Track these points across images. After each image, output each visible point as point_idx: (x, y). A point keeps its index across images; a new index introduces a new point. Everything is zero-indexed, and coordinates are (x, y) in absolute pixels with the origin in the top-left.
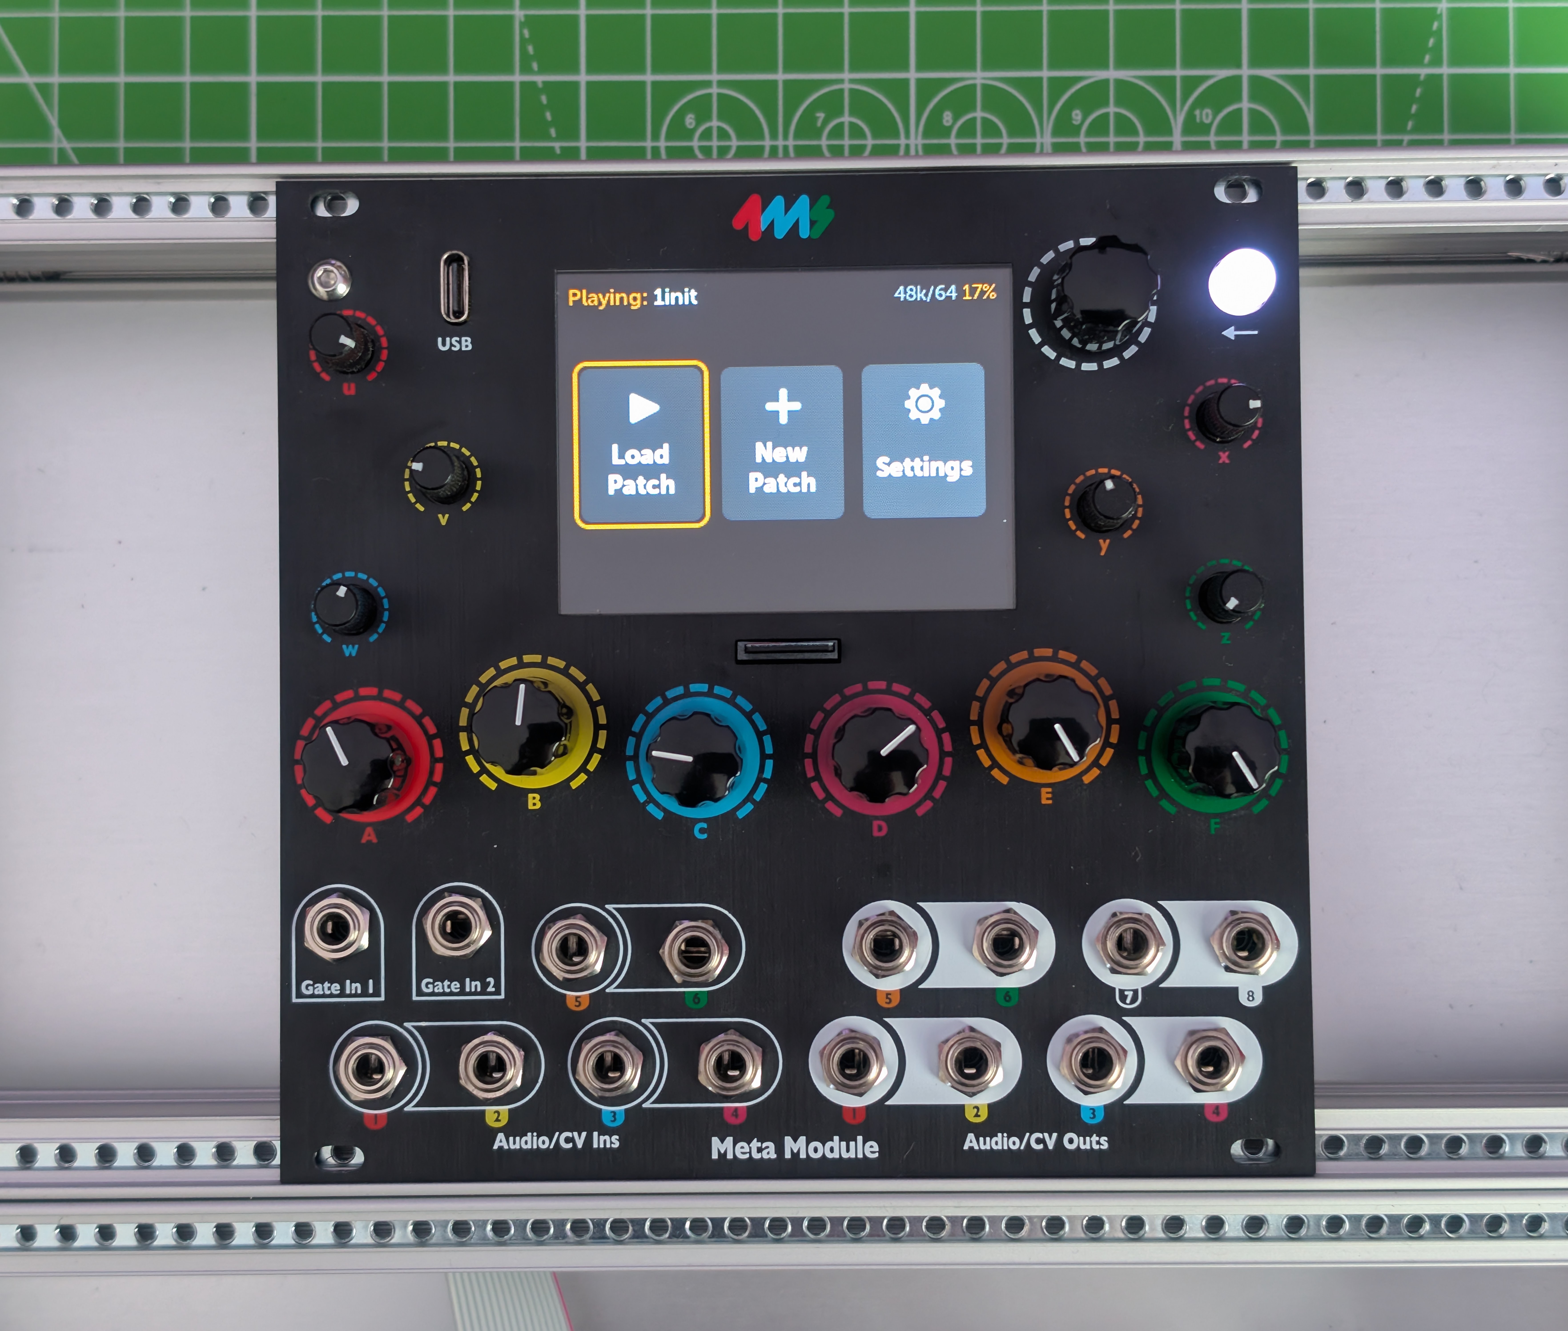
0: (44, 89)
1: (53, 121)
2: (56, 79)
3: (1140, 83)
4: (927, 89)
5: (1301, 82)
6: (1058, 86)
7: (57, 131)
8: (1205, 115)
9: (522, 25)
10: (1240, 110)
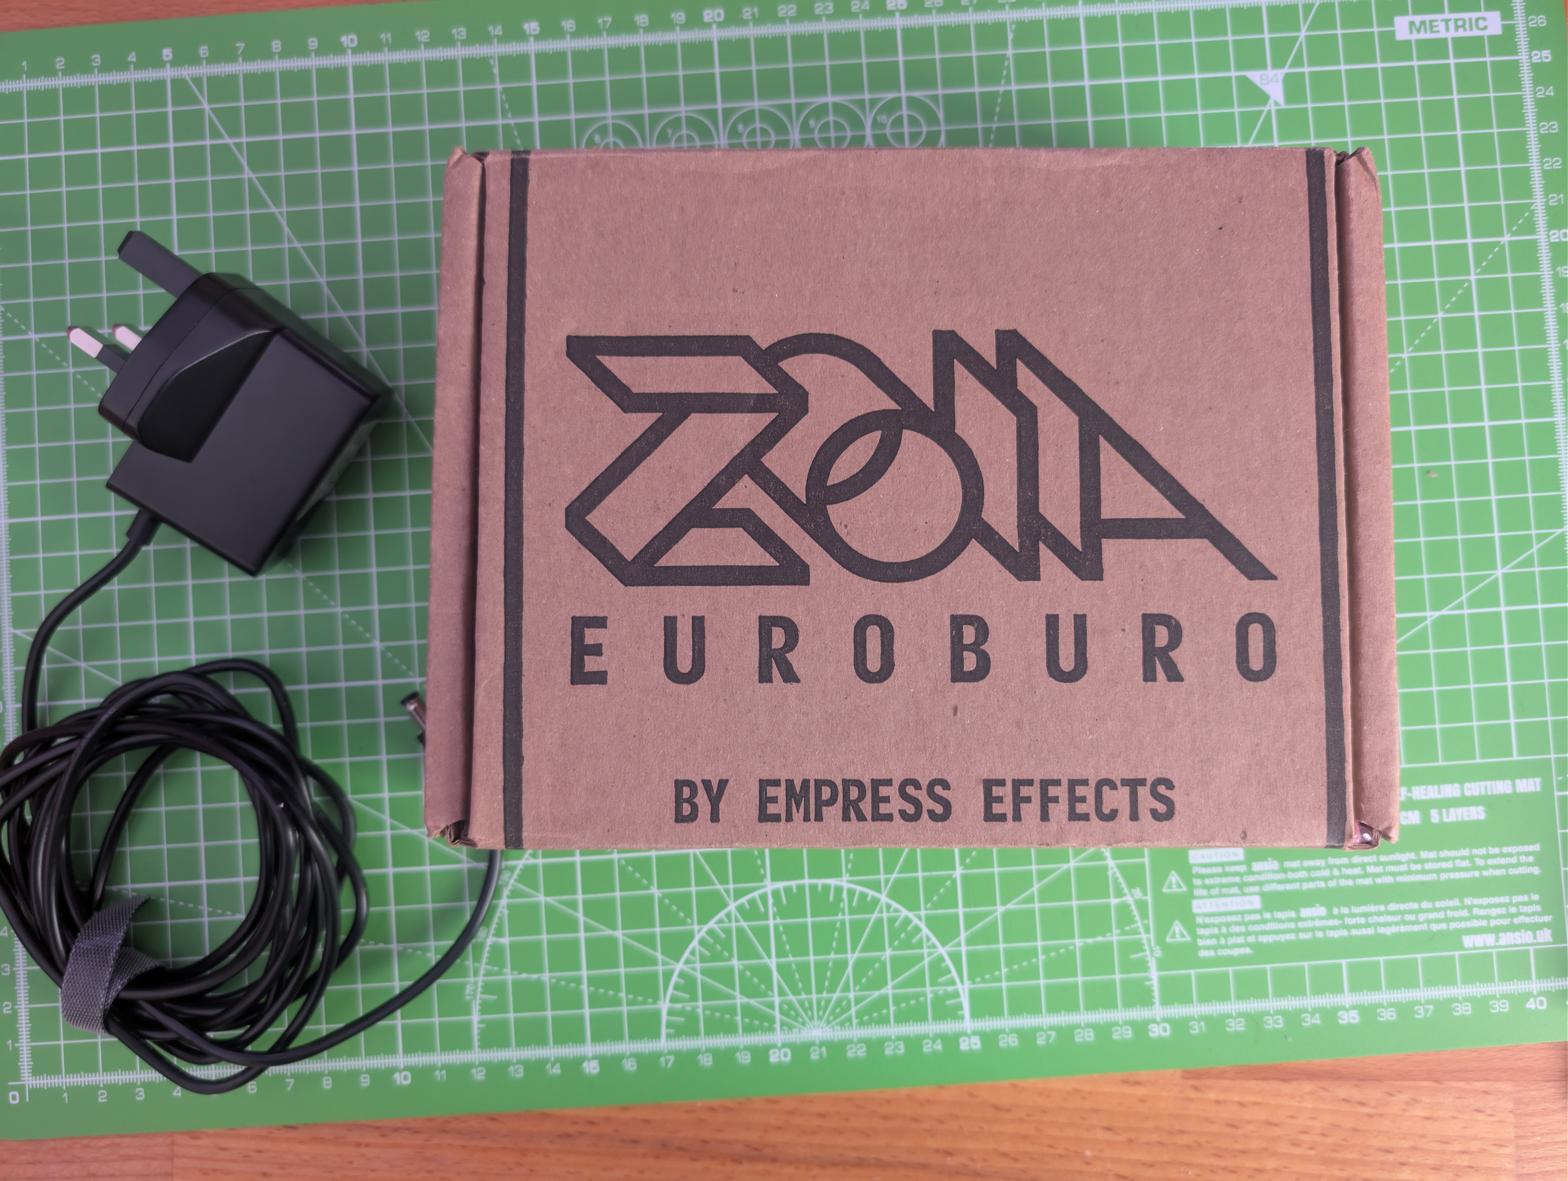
0: (238, 146)
1: (244, 163)
2: (244, 140)
3: (847, 104)
4: (727, 113)
5: (935, 98)
6: (800, 107)
7: (246, 168)
8: (883, 118)
9: (501, 93)
10: (901, 116)
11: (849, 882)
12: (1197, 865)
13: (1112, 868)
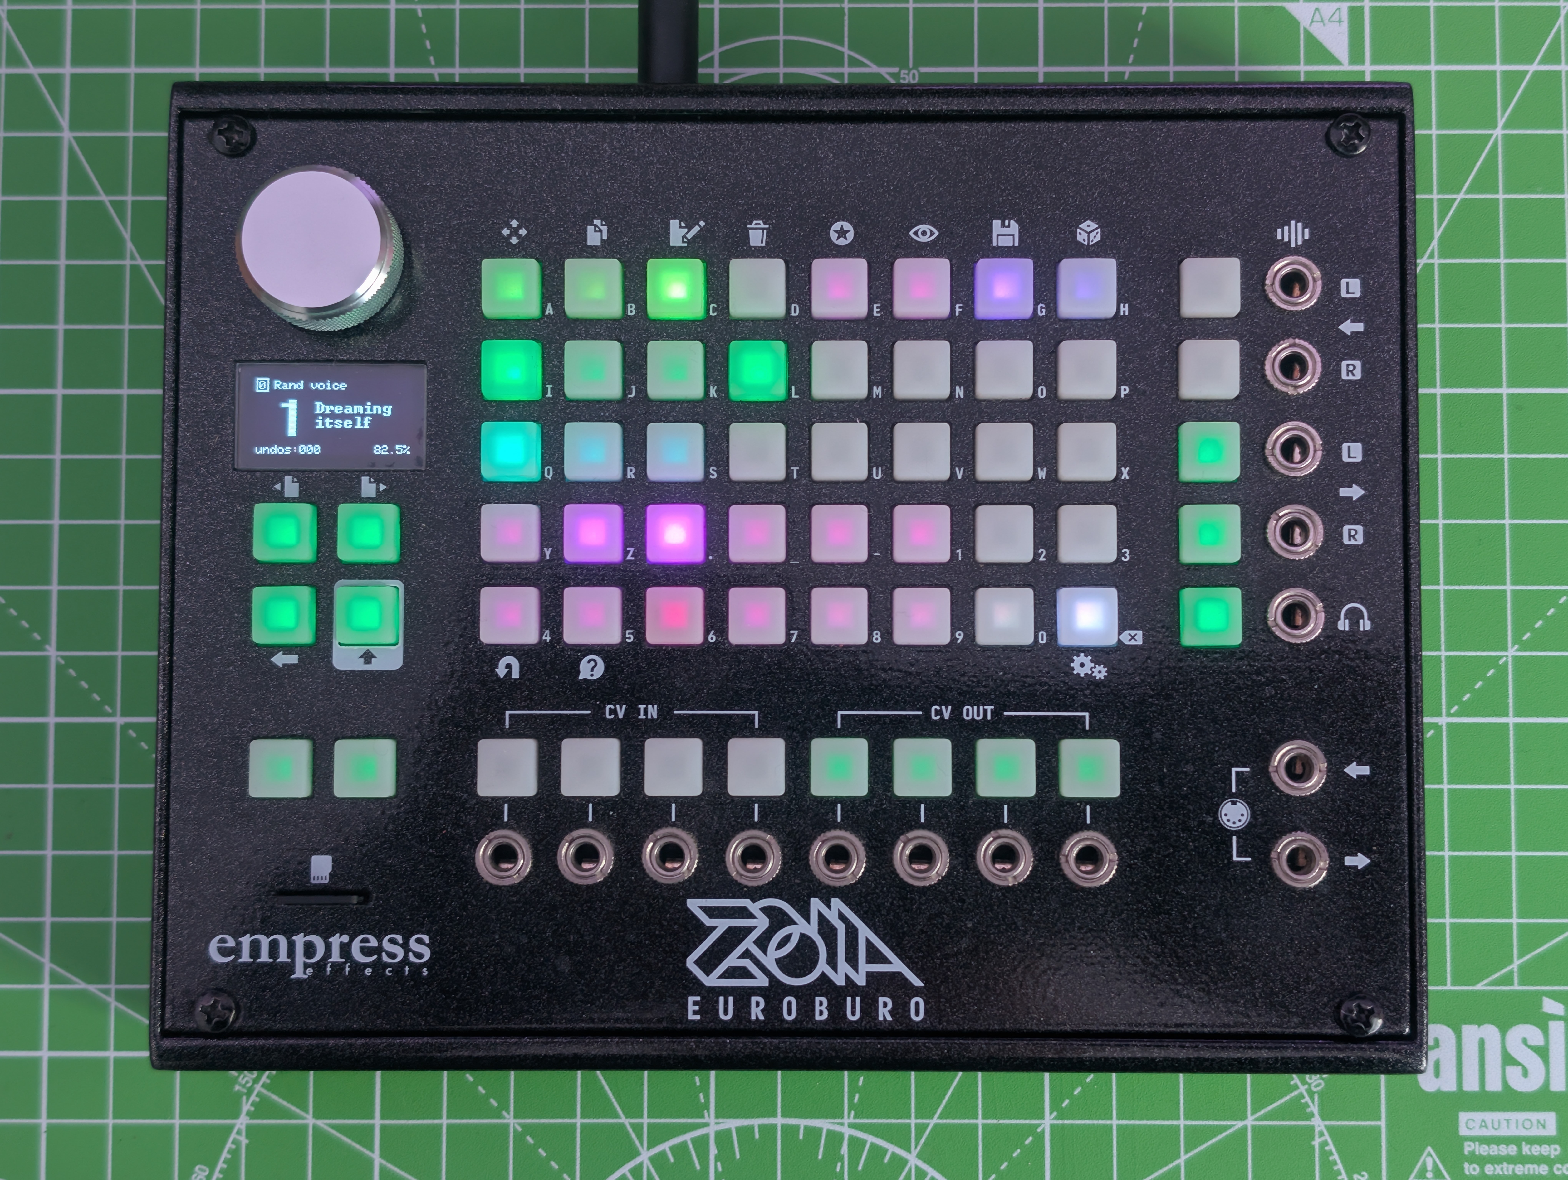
11: (851, 1126)
12: (1473, 1139)
13: (1321, 1134)
